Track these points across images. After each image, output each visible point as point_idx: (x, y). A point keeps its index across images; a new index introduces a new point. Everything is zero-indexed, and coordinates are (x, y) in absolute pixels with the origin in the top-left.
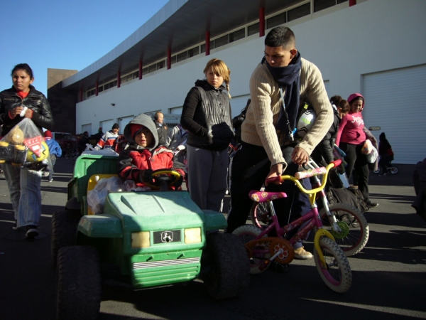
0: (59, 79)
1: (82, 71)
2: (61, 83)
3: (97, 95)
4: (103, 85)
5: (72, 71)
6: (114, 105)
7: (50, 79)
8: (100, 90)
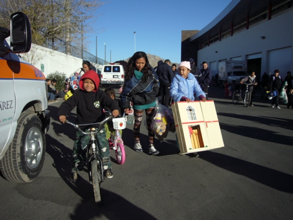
0: (188, 36)
1: (201, 31)
2: (189, 39)
3: (209, 45)
4: (213, 39)
5: (196, 31)
6: (217, 52)
7: (183, 36)
8: (212, 42)
